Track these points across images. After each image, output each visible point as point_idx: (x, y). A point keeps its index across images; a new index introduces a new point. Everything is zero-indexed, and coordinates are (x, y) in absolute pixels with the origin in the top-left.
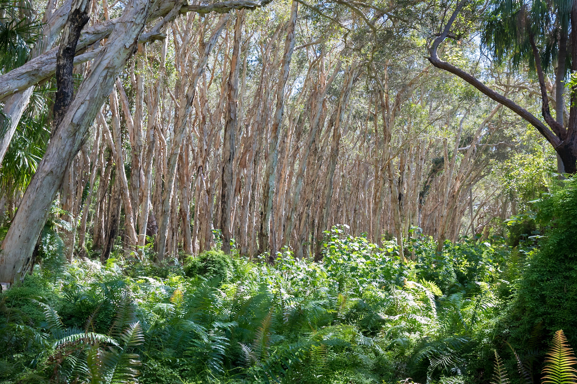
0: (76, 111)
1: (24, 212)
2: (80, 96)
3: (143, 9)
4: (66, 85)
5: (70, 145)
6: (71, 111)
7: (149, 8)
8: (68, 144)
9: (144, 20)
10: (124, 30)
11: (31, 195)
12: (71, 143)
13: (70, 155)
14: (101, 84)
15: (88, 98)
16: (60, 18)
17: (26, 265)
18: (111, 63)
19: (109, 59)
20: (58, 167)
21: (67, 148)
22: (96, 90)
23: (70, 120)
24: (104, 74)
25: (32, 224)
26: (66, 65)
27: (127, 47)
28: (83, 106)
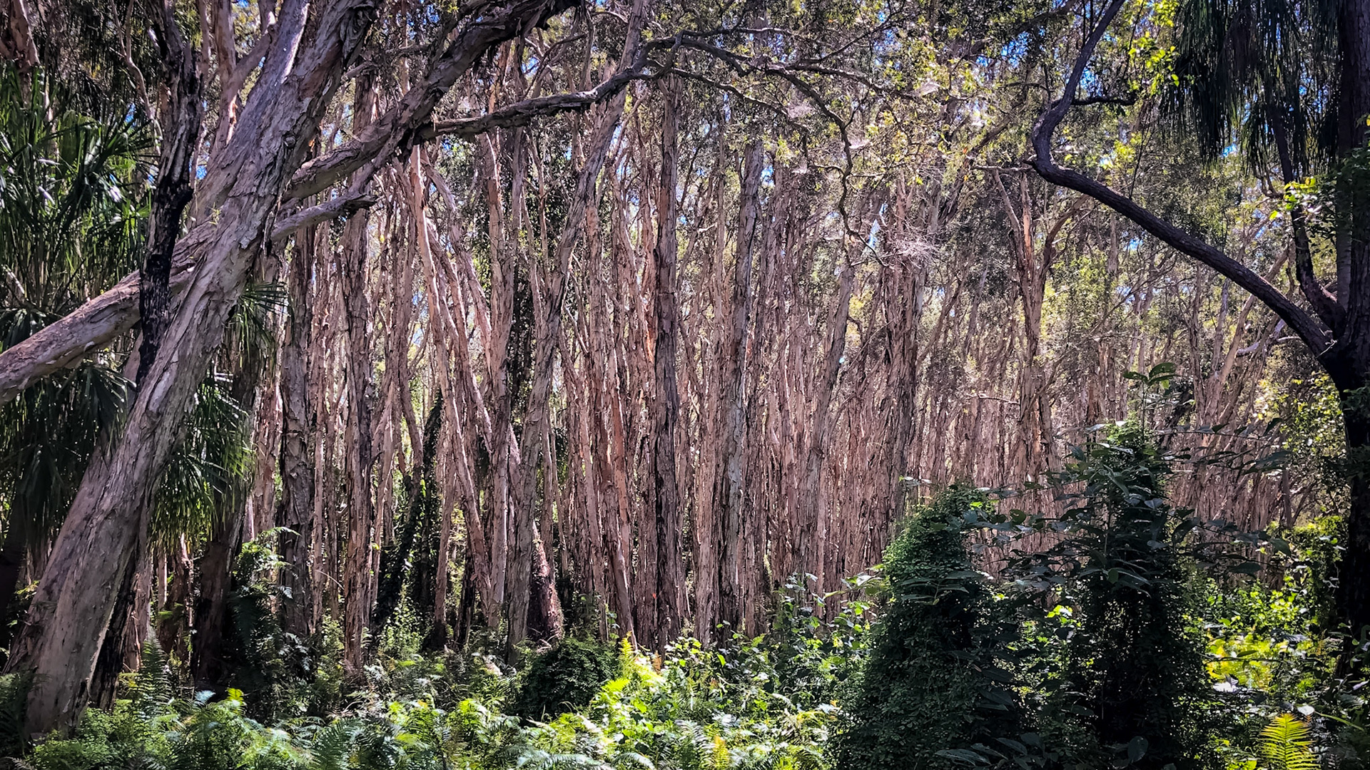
0: (155, 386)
1: (70, 593)
2: (163, 355)
3: (270, 164)
4: (154, 331)
5: (147, 456)
6: (146, 387)
7: (284, 161)
8: (143, 453)
9: (276, 187)
10: (236, 212)
11: (81, 559)
12: (149, 450)
13: (147, 477)
14: (198, 326)
15: (175, 359)
16: (222, 173)
17: (80, 696)
18: (216, 281)
19: (211, 274)
20: (125, 502)
21: (141, 461)
22: (189, 341)
23: (144, 406)
24: (202, 307)
25: (84, 617)
26: (152, 292)
27: (245, 246)
28: (167, 375)
